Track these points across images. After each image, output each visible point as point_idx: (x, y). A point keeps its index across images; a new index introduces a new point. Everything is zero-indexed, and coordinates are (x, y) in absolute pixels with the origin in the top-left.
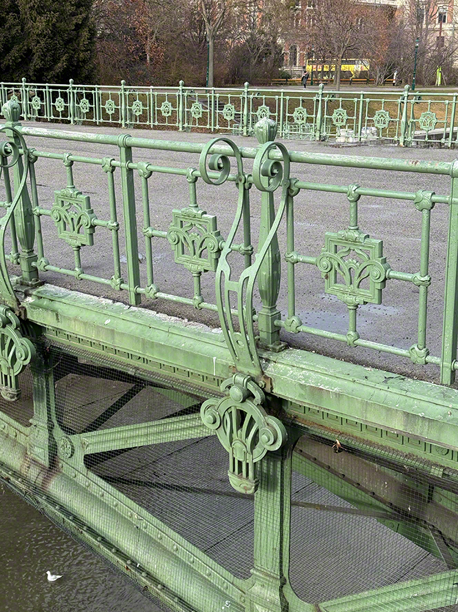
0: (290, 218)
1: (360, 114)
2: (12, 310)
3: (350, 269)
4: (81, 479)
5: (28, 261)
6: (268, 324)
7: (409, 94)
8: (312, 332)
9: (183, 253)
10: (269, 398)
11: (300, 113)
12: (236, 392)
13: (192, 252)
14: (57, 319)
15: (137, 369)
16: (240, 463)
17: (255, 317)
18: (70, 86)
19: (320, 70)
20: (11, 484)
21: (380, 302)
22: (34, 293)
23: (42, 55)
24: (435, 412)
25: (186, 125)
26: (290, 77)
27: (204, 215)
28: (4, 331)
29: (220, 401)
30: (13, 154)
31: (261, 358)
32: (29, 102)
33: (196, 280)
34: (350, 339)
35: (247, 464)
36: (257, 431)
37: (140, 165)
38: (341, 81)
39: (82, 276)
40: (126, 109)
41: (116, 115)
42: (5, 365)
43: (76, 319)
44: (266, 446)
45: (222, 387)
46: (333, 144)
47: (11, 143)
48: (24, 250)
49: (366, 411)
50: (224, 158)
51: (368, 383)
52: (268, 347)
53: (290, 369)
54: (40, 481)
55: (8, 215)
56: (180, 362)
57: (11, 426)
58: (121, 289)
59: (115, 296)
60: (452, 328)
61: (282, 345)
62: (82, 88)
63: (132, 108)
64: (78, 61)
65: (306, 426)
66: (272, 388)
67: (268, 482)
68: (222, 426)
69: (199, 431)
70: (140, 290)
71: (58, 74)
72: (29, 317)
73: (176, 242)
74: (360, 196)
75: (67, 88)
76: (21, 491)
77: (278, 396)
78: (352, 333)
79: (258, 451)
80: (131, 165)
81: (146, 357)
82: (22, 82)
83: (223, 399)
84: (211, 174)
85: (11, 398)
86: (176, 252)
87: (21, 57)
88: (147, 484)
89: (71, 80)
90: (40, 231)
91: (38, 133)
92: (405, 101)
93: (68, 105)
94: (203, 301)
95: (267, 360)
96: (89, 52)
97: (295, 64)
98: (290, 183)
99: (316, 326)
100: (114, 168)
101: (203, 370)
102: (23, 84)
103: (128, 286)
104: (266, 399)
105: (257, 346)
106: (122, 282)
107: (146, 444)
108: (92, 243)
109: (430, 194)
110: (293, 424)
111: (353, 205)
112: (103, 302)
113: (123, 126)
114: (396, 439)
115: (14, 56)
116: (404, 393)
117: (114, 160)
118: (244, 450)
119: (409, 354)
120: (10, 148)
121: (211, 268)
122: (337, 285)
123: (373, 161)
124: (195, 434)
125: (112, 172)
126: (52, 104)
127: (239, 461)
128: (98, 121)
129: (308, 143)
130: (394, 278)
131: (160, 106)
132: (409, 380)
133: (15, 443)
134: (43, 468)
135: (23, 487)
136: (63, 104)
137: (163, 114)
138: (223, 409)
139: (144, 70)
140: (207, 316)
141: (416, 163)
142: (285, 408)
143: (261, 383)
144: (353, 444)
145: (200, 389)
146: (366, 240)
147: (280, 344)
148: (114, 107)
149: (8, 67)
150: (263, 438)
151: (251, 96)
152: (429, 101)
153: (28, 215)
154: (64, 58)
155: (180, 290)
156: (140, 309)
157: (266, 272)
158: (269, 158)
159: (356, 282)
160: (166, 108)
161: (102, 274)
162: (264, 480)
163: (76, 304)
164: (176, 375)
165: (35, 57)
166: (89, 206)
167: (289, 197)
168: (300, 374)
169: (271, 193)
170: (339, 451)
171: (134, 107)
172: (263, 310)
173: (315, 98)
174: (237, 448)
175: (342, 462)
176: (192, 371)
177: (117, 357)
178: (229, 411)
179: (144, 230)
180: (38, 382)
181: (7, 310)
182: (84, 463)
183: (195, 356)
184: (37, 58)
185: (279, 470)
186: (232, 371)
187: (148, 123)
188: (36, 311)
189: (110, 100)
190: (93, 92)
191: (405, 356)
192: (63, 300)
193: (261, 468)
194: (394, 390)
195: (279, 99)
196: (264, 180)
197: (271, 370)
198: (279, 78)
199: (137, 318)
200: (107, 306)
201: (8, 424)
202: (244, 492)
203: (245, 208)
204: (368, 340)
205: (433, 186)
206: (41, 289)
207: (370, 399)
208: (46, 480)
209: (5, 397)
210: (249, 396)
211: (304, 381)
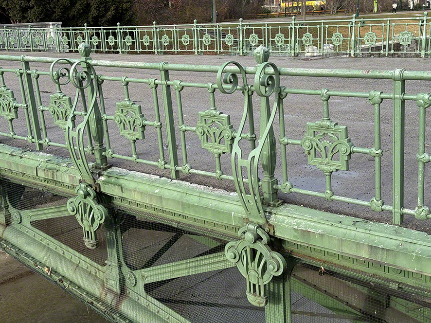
0: (281, 114)
1: (322, 36)
2: (91, 186)
3: (325, 147)
4: (143, 301)
5: (100, 152)
6: (269, 188)
7: (356, 20)
8: (301, 192)
9: (207, 142)
10: (273, 239)
11: (279, 38)
12: (249, 236)
13: (214, 140)
14: (122, 191)
15: (179, 223)
16: (254, 285)
17: (260, 183)
18: (118, 27)
19: (291, 6)
20: (94, 306)
21: (348, 169)
22: (105, 173)
23: (97, 7)
24: (391, 244)
25: (200, 50)
26: (270, 12)
27: (221, 115)
28: (86, 201)
29: (238, 243)
30: (87, 79)
31: (265, 212)
32: (90, 40)
33: (217, 159)
34: (328, 196)
35: (259, 286)
36: (265, 263)
37: (175, 83)
38: (306, 13)
39: (138, 160)
40: (157, 41)
41: (151, 46)
42: (87, 224)
43: (135, 190)
44: (272, 273)
45: (239, 233)
46: (304, 58)
47: (85, 72)
48: (97, 145)
49: (341, 245)
50: (234, 75)
51: (343, 226)
52: (270, 204)
53: (286, 218)
54: (114, 303)
55: (85, 121)
56: (209, 217)
57: (92, 266)
58: (165, 168)
59: (161, 173)
60: (400, 185)
61: (280, 202)
62: (126, 29)
63: (162, 40)
64: (122, 10)
65: (300, 258)
66: (274, 232)
67: (274, 298)
68: (240, 260)
69: (224, 264)
70: (179, 168)
71: (108, 19)
72: (102, 190)
73: (202, 134)
74: (330, 96)
75: (116, 29)
76: (102, 311)
77: (279, 238)
78: (329, 192)
79: (267, 276)
80: (169, 83)
81: (184, 215)
82: (84, 26)
83: (240, 241)
84: (225, 86)
85: (92, 247)
86: (202, 141)
87: (83, 9)
88: (190, 303)
89: (118, 24)
90: (107, 131)
91: (104, 64)
92: (353, 25)
93: (117, 40)
94: (223, 174)
95: (270, 213)
96: (129, 3)
97: (273, 3)
98: (281, 90)
99: (302, 187)
100: (157, 85)
101: (225, 222)
102: (85, 28)
103: (170, 166)
104: (271, 240)
105: (263, 203)
106: (166, 163)
107: (187, 275)
108: (144, 138)
109: (379, 93)
110: (290, 256)
111: (325, 103)
112: (153, 178)
113: (156, 53)
114: (363, 264)
115: (78, 9)
116: (368, 232)
117: (157, 80)
118: (257, 276)
119: (370, 205)
120: (84, 75)
121: (228, 151)
122: (316, 158)
123: (338, 72)
124: (221, 266)
125: (156, 88)
126: (106, 40)
127: (253, 284)
128: (138, 50)
129: (286, 58)
130: (356, 152)
131: (181, 38)
132: (371, 222)
133: (96, 278)
134: (116, 294)
135: (103, 308)
136: (114, 40)
137: (183, 44)
138: (240, 248)
139: (168, 13)
140: (226, 184)
141: (368, 72)
142: (284, 246)
143: (267, 229)
144: (333, 269)
145: (224, 235)
146: (336, 127)
147: (279, 201)
148: (149, 40)
149: (74, 16)
150: (270, 267)
151: (245, 28)
152: (371, 25)
153: (99, 120)
154: (112, 8)
155: (205, 167)
156: (179, 181)
157: (266, 153)
158: (264, 74)
159: (330, 155)
160: (185, 39)
161: (151, 158)
162: (272, 297)
163: (135, 180)
164: (206, 226)
165: (93, 8)
166: (141, 112)
167: (280, 100)
168: (293, 222)
169: (267, 98)
170: (323, 274)
171: (163, 40)
172: (265, 178)
173: (289, 27)
174: (252, 275)
175: (323, 282)
176: (217, 223)
177: (164, 215)
178: (245, 249)
179: (180, 127)
180: (110, 235)
181: (87, 186)
182: (145, 290)
183: (219, 212)
184: (93, 9)
185: (282, 289)
186: (245, 221)
187: (173, 50)
188: (107, 186)
189: (146, 36)
190: (134, 31)
191: (367, 206)
192: (125, 178)
193: (269, 288)
194: (361, 230)
195: (264, 29)
196: (263, 89)
197: (273, 220)
198: (263, 13)
199: (178, 188)
200: (156, 180)
201: (91, 265)
202: (258, 305)
203: (250, 109)
204: (340, 196)
205: (377, 84)
206: (109, 170)
207: (344, 237)
208: (119, 303)
209: (88, 247)
210: (258, 238)
211: (296, 227)
